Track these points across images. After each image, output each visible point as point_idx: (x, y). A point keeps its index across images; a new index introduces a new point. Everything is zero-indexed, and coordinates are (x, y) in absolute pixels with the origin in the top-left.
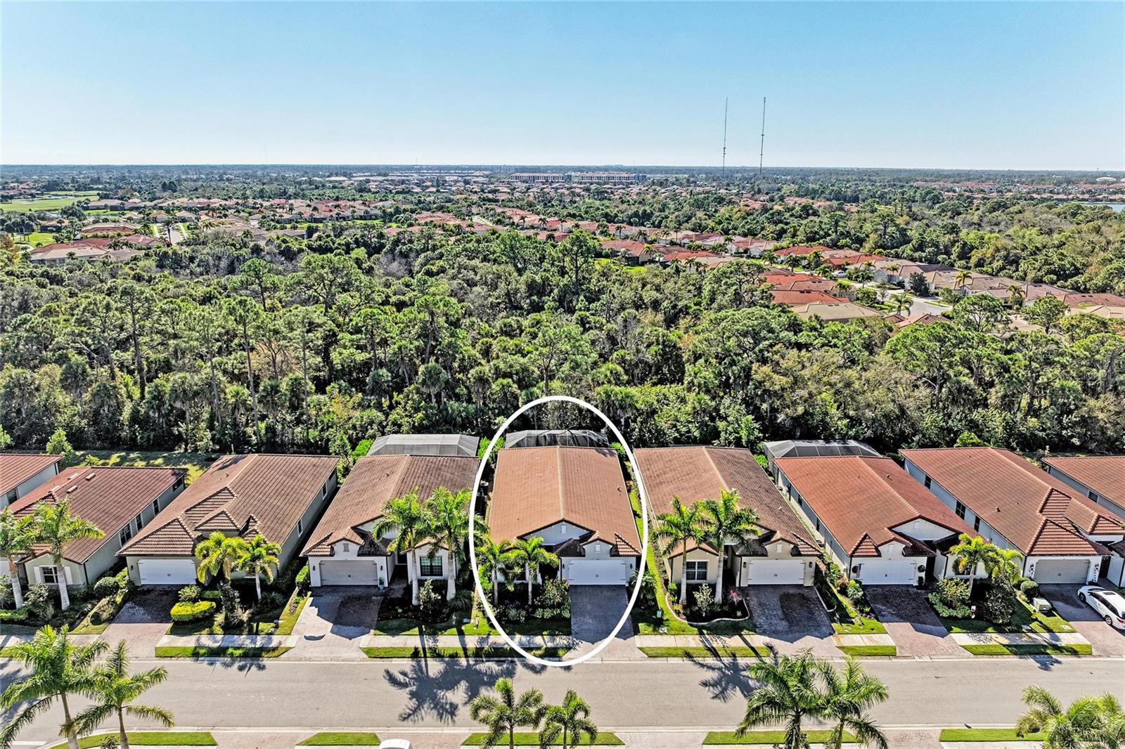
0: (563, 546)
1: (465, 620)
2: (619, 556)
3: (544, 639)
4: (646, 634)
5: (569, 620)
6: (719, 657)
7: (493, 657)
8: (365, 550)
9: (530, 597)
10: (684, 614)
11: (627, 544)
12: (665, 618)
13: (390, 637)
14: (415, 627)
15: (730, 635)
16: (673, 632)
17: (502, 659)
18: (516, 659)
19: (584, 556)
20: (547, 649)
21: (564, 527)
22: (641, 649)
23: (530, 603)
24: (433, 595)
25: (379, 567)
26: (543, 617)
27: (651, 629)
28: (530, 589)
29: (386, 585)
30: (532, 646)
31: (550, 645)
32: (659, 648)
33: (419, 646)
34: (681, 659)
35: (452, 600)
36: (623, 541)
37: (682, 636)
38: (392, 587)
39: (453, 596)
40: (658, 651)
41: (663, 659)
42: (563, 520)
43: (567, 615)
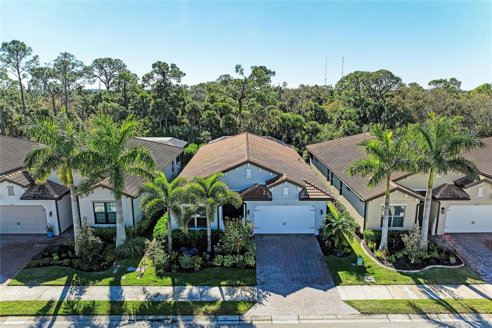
0: (248, 190)
1: (129, 269)
2: (308, 199)
3: (221, 291)
4: (350, 284)
5: (254, 268)
6: (457, 313)
7: (149, 315)
8: (32, 193)
9: (209, 243)
10: (390, 261)
11: (317, 188)
12: (366, 266)
13: (26, 288)
14: (65, 276)
15: (456, 284)
16: (382, 282)
17: (161, 317)
18: (179, 318)
19: (271, 200)
20: (224, 302)
21: (249, 170)
22: (348, 302)
23: (209, 249)
24: (92, 238)
25: (48, 213)
26: (222, 265)
27: (354, 278)
28: (209, 234)
29: (57, 233)
30: (204, 299)
31: (227, 298)
32: (372, 301)
33: (57, 299)
34: (405, 316)
35: (121, 246)
36: (312, 186)
37: (395, 286)
38: (63, 235)
39: (122, 243)
40: (373, 306)
41: (381, 316)
42: (248, 162)
43: (252, 262)
